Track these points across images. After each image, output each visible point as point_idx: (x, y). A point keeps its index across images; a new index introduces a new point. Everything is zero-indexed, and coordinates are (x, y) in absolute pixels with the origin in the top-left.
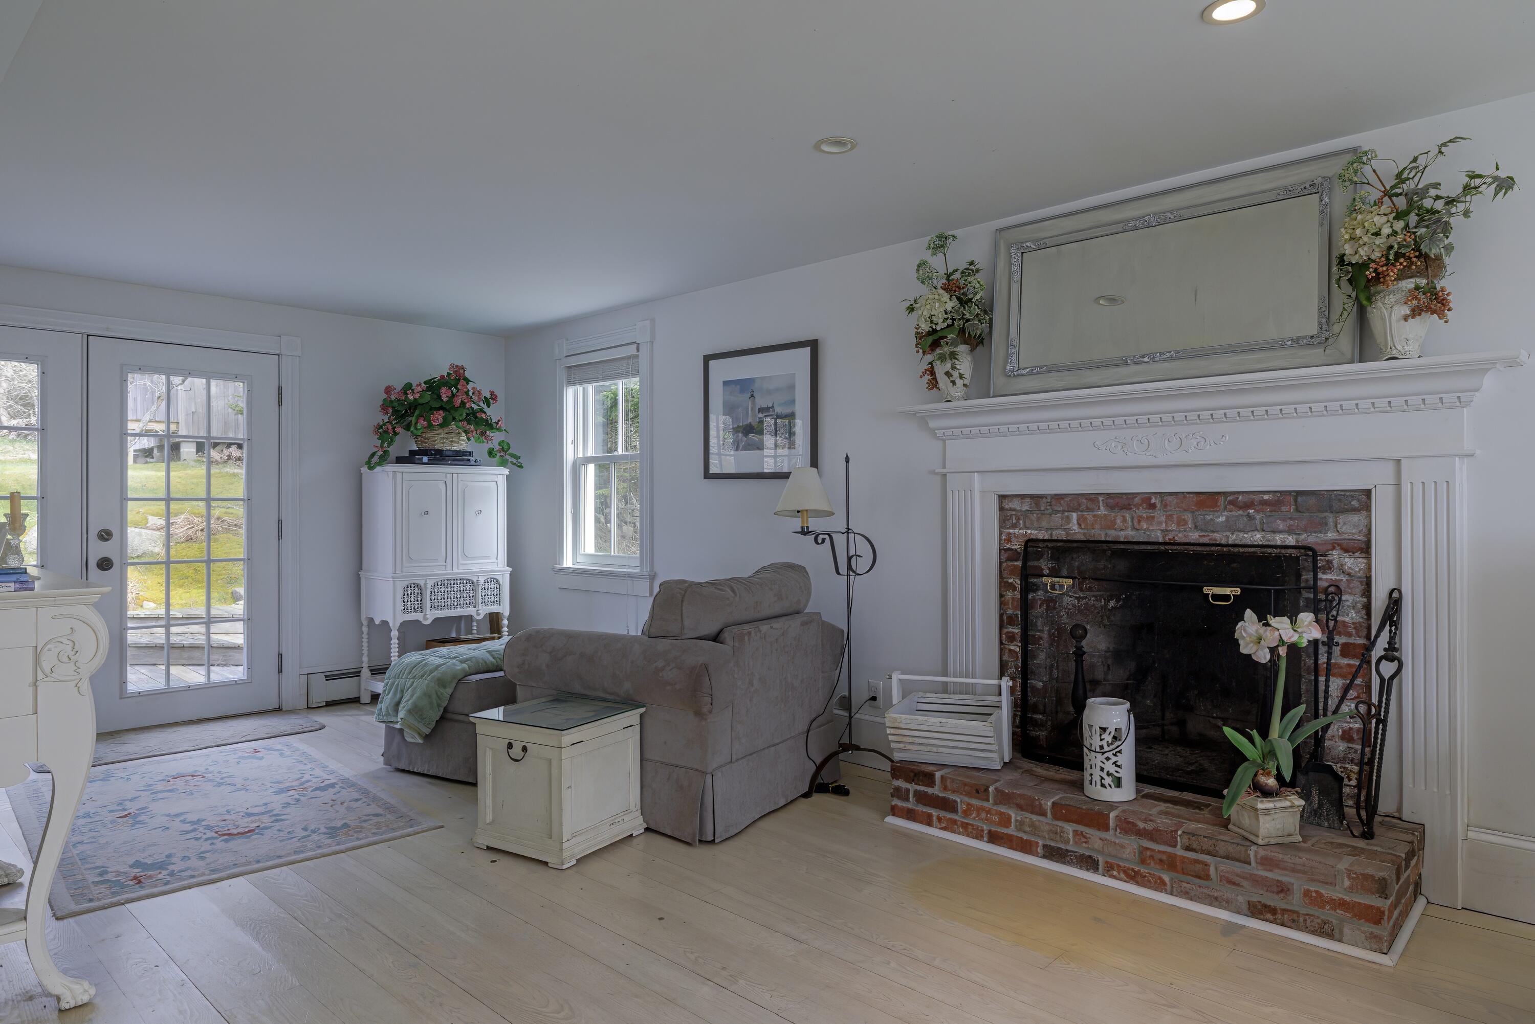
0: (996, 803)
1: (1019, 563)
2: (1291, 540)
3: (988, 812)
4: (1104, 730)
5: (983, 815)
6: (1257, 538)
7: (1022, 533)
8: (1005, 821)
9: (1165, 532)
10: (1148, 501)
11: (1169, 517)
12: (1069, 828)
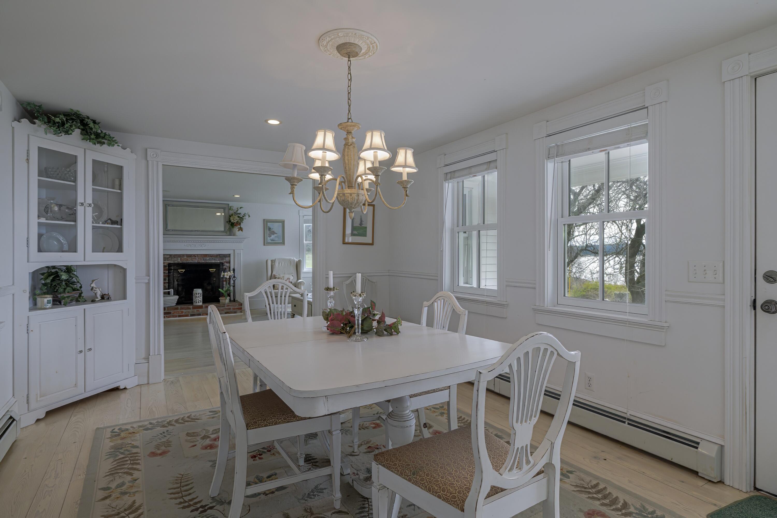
0: (180, 310)
1: (167, 268)
2: (219, 262)
3: (179, 312)
4: (199, 293)
5: (177, 313)
6: (214, 261)
7: (167, 262)
8: (182, 312)
9: (198, 261)
10: (194, 255)
11: (199, 258)
12: (195, 310)
